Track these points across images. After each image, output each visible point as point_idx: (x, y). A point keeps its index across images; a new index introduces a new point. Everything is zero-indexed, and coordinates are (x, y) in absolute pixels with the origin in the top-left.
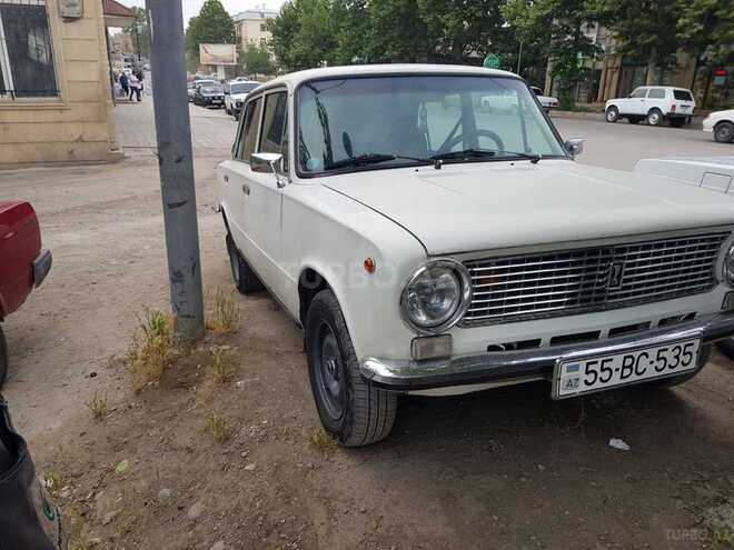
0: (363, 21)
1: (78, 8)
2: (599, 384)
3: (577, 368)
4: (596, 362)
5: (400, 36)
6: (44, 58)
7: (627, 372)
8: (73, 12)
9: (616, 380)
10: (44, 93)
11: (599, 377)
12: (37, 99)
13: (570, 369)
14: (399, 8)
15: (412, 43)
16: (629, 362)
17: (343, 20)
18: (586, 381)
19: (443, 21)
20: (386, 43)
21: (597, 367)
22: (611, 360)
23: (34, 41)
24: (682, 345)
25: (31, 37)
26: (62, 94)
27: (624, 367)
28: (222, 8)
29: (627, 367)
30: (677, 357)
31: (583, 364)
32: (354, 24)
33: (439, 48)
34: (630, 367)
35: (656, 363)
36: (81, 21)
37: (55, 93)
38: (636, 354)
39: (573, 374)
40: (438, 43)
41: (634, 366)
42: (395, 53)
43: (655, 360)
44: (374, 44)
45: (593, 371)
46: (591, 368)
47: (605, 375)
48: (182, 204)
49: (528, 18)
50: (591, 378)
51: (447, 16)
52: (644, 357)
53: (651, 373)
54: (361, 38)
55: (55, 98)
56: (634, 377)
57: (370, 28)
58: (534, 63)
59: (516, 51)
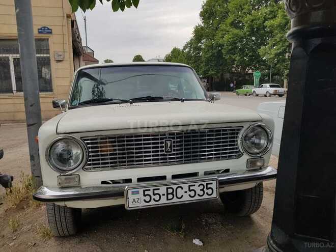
0: (199, 60)
1: (62, 57)
2: (153, 202)
3: (138, 193)
4: (149, 190)
5: (215, 65)
6: (48, 77)
7: (170, 196)
8: (60, 59)
9: (164, 200)
10: (47, 91)
11: (152, 199)
12: (44, 93)
13: (133, 193)
14: (214, 54)
15: (221, 68)
16: (170, 191)
17: (190, 60)
18: (145, 200)
19: (233, 58)
20: (209, 68)
21: (151, 193)
22: (159, 189)
23: (44, 70)
24: (205, 184)
25: (43, 69)
26: (54, 91)
27: (168, 194)
28: (142, 58)
29: (170, 194)
30: (202, 190)
31: (141, 191)
32: (195, 62)
33: (234, 69)
34: (172, 193)
35: (189, 193)
36: (64, 62)
37: (51, 90)
38: (175, 187)
39: (136, 197)
40: (233, 67)
41: (175, 193)
42: (213, 72)
43: (187, 190)
44: (203, 69)
45: (148, 195)
46: (146, 193)
47: (157, 197)
48: (34, 124)
49: (271, 54)
50: (147, 198)
51: (235, 56)
52: (180, 189)
53: (186, 198)
54: (198, 67)
55: (51, 93)
56: (175, 200)
57: (202, 63)
58: (278, 74)
59: (269, 69)
